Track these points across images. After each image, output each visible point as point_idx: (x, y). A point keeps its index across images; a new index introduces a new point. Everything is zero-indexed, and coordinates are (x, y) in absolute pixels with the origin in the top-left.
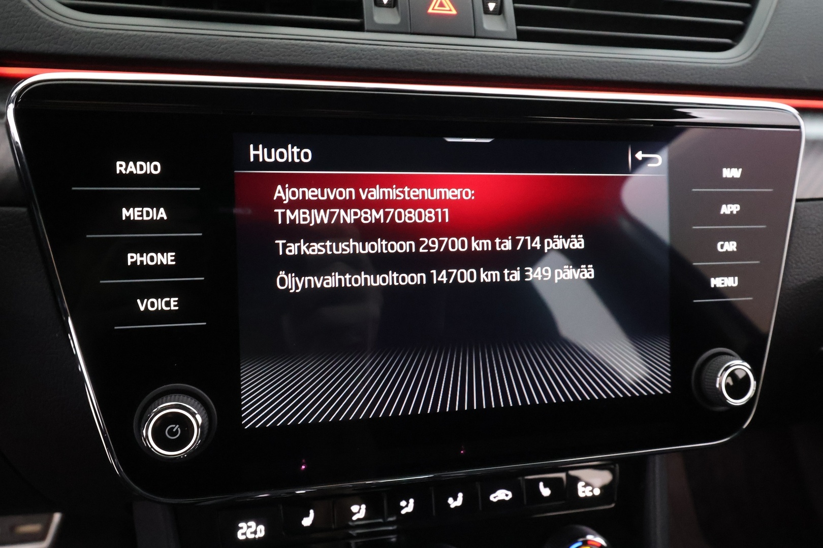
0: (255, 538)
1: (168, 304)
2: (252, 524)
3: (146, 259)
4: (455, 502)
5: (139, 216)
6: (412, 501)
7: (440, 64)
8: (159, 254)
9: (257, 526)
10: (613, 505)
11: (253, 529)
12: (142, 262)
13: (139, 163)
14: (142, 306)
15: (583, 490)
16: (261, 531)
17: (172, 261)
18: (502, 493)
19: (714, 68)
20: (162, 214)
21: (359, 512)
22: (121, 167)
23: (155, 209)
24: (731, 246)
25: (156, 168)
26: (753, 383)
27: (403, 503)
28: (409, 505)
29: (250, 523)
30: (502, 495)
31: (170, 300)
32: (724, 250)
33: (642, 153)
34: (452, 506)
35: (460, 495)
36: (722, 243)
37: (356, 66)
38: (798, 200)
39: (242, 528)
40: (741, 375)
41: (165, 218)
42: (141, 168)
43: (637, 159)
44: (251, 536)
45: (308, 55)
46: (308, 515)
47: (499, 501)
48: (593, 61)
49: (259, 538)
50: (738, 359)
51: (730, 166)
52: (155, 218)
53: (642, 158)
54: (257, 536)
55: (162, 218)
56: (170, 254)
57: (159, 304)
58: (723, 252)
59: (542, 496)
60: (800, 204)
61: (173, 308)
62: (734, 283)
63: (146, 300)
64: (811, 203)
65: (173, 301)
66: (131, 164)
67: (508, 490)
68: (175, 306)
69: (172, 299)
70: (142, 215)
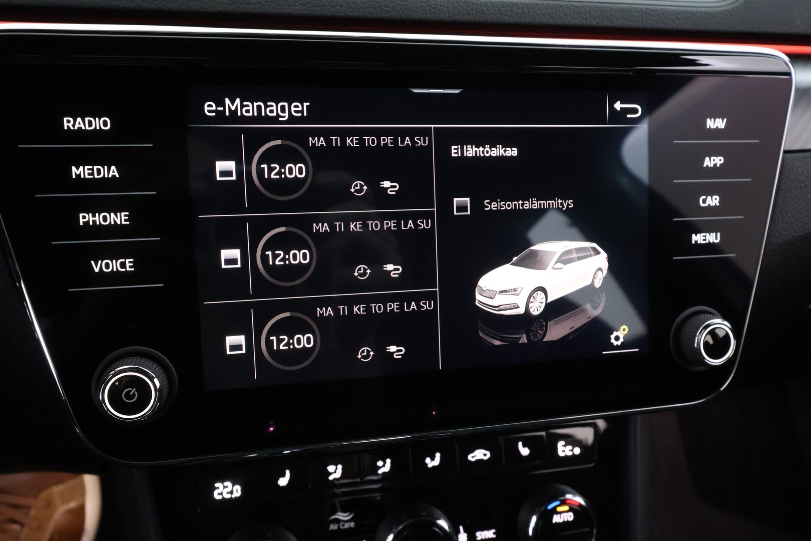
0: (231, 497)
1: (123, 265)
2: (228, 484)
3: (98, 219)
4: (433, 462)
5: (89, 174)
6: (388, 461)
7: (408, 10)
8: (112, 214)
9: (233, 486)
10: (592, 465)
11: (229, 489)
12: (94, 222)
13: (87, 119)
14: (97, 268)
15: (563, 450)
16: (237, 491)
17: (125, 220)
18: (480, 453)
19: (701, 12)
20: (114, 172)
21: (335, 472)
22: (68, 123)
23: (106, 167)
24: (713, 201)
25: (105, 124)
26: (733, 342)
27: (380, 463)
28: (386, 465)
29: (226, 484)
30: (480, 454)
31: (125, 261)
32: (706, 205)
33: (620, 104)
34: (430, 466)
35: (438, 455)
36: (704, 197)
37: (319, 13)
38: (785, 152)
39: (218, 488)
40: (721, 334)
41: (117, 176)
42: (90, 124)
43: (615, 110)
44: (228, 496)
45: (268, 3)
46: (284, 475)
47: (477, 461)
48: (572, 5)
49: (236, 497)
50: (718, 318)
51: (714, 116)
52: (106, 176)
53: (621, 108)
54: (233, 496)
55: (114, 176)
56: (123, 214)
57: (115, 265)
58: (706, 207)
59: (521, 455)
60: (788, 155)
61: (128, 269)
62: (716, 239)
63: (100, 262)
64: (800, 154)
65: (129, 262)
66: (79, 119)
67: (486, 449)
68: (130, 267)
69: (127, 261)
70: (92, 174)
